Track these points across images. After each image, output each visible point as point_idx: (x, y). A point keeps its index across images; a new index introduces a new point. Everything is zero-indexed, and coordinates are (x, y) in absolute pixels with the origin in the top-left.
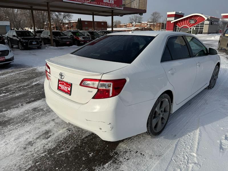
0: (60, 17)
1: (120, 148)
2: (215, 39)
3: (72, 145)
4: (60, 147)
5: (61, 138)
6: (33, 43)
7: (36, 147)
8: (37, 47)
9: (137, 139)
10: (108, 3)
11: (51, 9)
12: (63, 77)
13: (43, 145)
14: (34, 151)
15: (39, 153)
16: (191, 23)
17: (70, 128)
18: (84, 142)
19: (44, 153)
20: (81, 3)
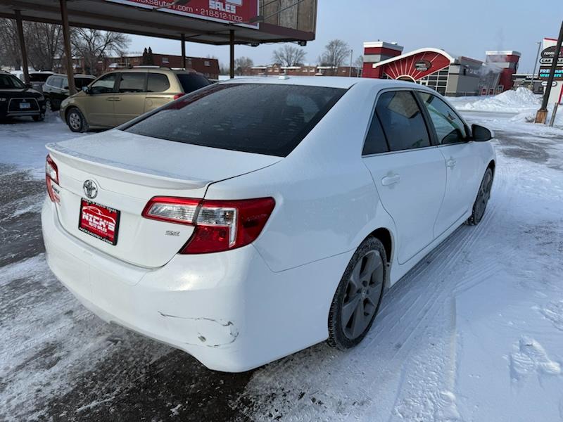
0: (96, 43)
1: (257, 387)
2: (473, 109)
3: (120, 382)
4: (85, 391)
5: (90, 364)
6: (22, 106)
7: (14, 394)
8: (33, 117)
9: (300, 358)
10: (221, 11)
11: (71, 18)
12: (93, 193)
13: (36, 388)
14: (7, 407)
15: (23, 412)
16: (418, 69)
17: (116, 334)
18: (156, 373)
19: (38, 410)
20: (151, 7)
